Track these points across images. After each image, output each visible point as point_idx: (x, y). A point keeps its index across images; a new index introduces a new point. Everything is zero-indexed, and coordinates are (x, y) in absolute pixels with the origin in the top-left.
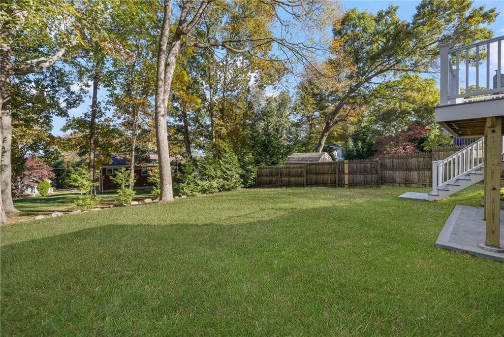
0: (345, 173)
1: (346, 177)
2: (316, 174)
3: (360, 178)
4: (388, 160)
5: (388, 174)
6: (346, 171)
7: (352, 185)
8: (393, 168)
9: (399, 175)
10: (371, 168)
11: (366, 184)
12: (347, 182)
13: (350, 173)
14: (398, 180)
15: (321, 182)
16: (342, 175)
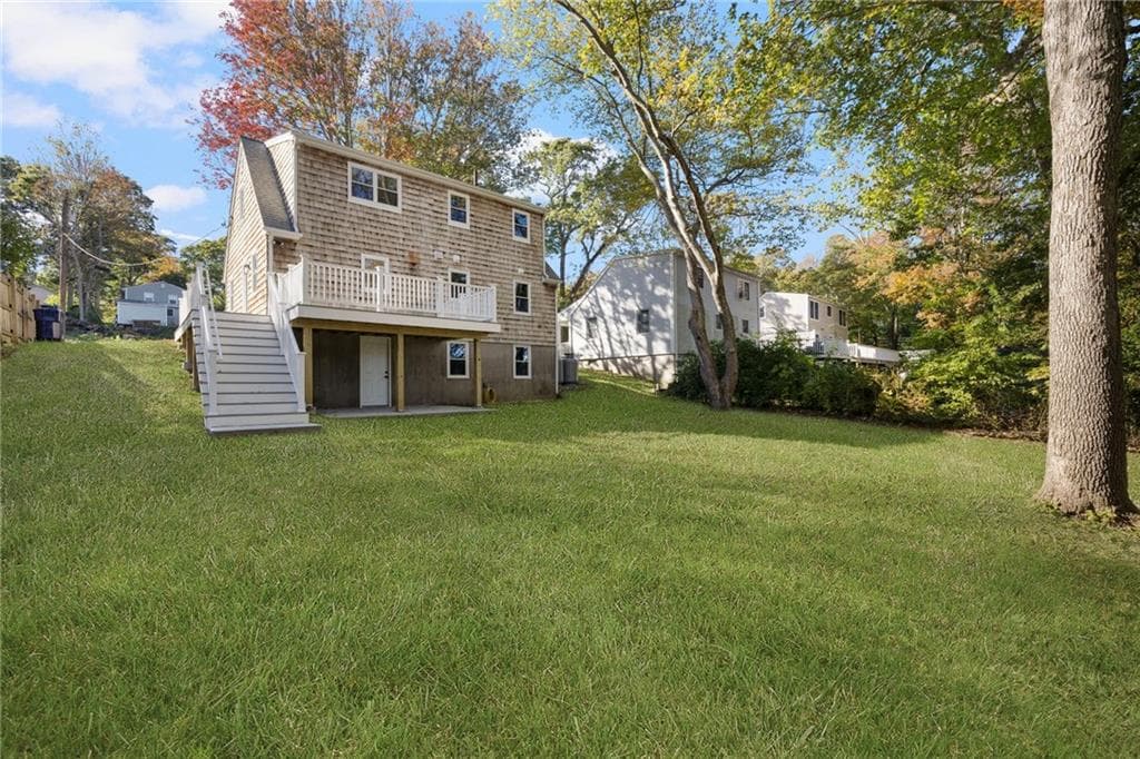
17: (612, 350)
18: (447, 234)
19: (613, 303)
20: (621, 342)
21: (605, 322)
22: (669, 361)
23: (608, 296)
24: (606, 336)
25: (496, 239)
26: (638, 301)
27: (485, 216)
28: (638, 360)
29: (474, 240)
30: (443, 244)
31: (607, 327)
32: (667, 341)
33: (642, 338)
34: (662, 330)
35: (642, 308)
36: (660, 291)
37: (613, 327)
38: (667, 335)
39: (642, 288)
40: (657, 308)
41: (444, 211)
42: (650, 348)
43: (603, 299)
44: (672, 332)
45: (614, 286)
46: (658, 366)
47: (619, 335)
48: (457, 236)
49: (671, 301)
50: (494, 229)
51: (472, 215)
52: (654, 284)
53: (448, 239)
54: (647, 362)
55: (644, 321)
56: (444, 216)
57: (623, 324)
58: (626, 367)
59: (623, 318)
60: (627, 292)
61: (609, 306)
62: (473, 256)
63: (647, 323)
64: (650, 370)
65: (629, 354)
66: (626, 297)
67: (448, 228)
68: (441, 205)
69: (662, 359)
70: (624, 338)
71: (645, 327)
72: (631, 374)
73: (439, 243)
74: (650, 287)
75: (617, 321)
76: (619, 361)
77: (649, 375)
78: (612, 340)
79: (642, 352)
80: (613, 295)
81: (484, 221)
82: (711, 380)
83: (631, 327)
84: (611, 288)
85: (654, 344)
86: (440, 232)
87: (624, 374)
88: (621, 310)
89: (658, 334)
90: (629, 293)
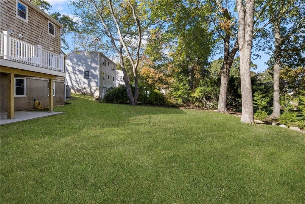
17: (72, 84)
18: (16, 22)
19: (73, 67)
20: (76, 81)
21: (69, 73)
22: (97, 89)
23: (71, 64)
24: (69, 79)
25: (41, 32)
26: (84, 67)
27: (35, 19)
28: (85, 88)
29: (30, 29)
30: (13, 26)
31: (70, 75)
32: (97, 83)
33: (86, 81)
34: (94, 78)
35: (86, 70)
36: (94, 65)
37: (72, 75)
38: (96, 80)
39: (86, 63)
40: (92, 71)
41: (14, 9)
42: (89, 84)
43: (68, 65)
44: (99, 79)
45: (74, 61)
46: (93, 91)
47: (76, 79)
48: (21, 25)
49: (98, 69)
50: (40, 27)
51: (29, 16)
52: (91, 62)
53: (15, 24)
54: (88, 90)
55: (87, 75)
56: (14, 12)
57: (78, 75)
58: (78, 90)
59: (78, 73)
60: (79, 63)
61: (71, 68)
62: (29, 36)
63: (88, 76)
64: (89, 92)
65: (80, 86)
66: (79, 65)
67: (16, 19)
68: (12, 5)
69: (95, 88)
70: (78, 80)
71: (87, 77)
72: (81, 93)
73: (10, 25)
74: (89, 63)
75: (74, 73)
76: (75, 88)
77: (88, 93)
78: (73, 81)
79: (86, 86)
80: (73, 64)
81: (35, 22)
82: (131, 97)
83: (81, 77)
84: (72, 61)
85: (91, 83)
86: (11, 19)
87: (77, 93)
88: (77, 70)
89: (93, 80)
90: (81, 64)
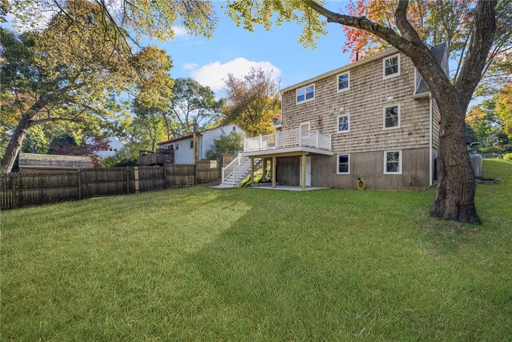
0: (136, 179)
1: (137, 184)
2: (97, 181)
3: (150, 183)
4: (170, 168)
5: (171, 178)
6: (137, 177)
7: (143, 190)
8: (174, 174)
9: (178, 179)
10: (159, 173)
11: (155, 188)
12: (137, 188)
13: (140, 179)
14: (178, 183)
15: (106, 191)
16: (133, 181)
18: (337, 98)
25: (368, 87)
27: (361, 76)
29: (353, 94)
48: (343, 97)
50: (368, 81)
51: (351, 81)
53: (337, 101)
56: (335, 90)
62: (352, 104)
67: (337, 95)
68: (333, 85)
73: (332, 105)
81: (359, 80)
86: (333, 100)
